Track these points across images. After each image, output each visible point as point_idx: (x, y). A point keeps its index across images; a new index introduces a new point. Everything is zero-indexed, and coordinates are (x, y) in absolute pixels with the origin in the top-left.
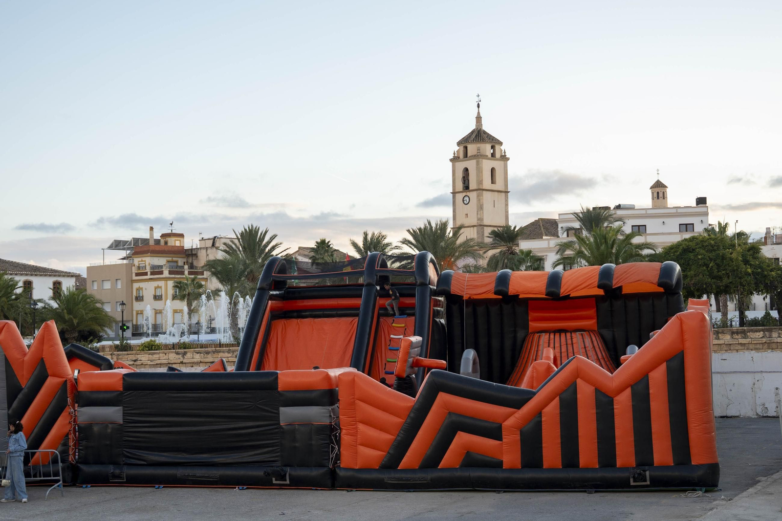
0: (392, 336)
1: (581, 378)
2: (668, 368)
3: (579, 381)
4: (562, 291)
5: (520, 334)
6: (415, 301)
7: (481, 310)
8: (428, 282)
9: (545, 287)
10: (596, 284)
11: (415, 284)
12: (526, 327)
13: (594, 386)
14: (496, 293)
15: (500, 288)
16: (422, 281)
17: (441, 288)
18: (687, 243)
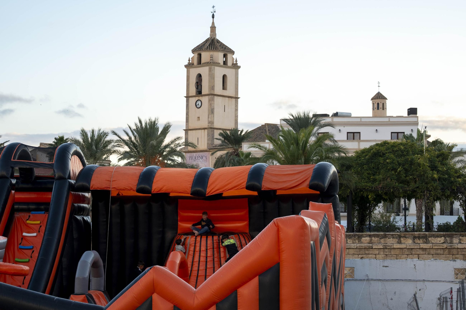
0: (24, 234)
1: (158, 294)
2: (261, 284)
3: (155, 296)
4: (208, 190)
5: (169, 235)
6: (51, 196)
7: (128, 207)
8: (67, 177)
9: (191, 186)
10: (244, 185)
11: (53, 178)
12: (175, 227)
13: (172, 303)
14: (138, 191)
15: (142, 186)
16: (62, 175)
17: (80, 183)
18: (377, 147)
